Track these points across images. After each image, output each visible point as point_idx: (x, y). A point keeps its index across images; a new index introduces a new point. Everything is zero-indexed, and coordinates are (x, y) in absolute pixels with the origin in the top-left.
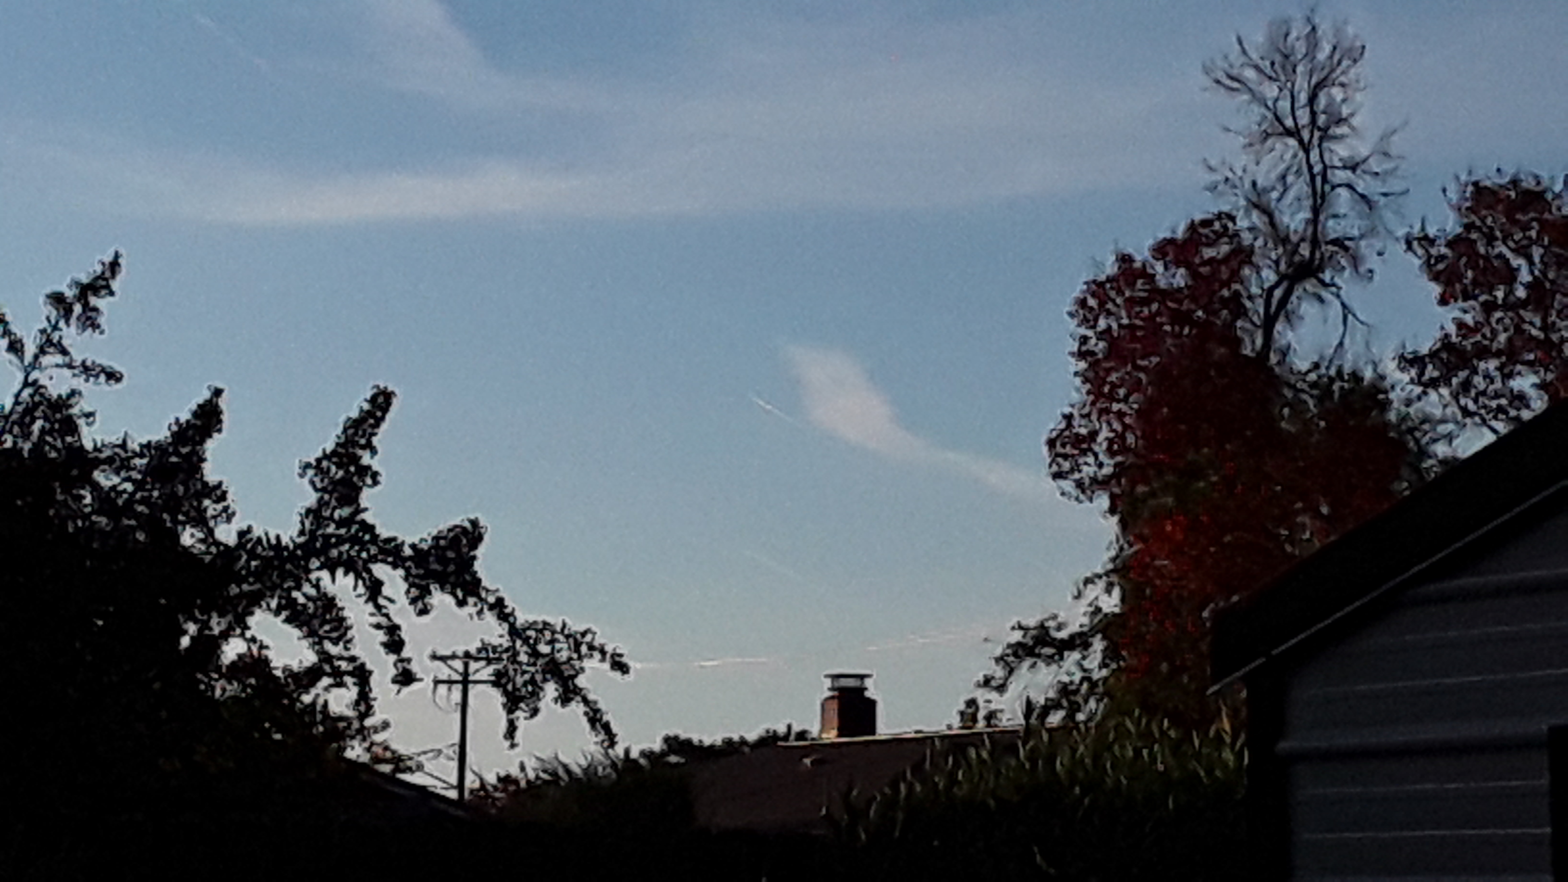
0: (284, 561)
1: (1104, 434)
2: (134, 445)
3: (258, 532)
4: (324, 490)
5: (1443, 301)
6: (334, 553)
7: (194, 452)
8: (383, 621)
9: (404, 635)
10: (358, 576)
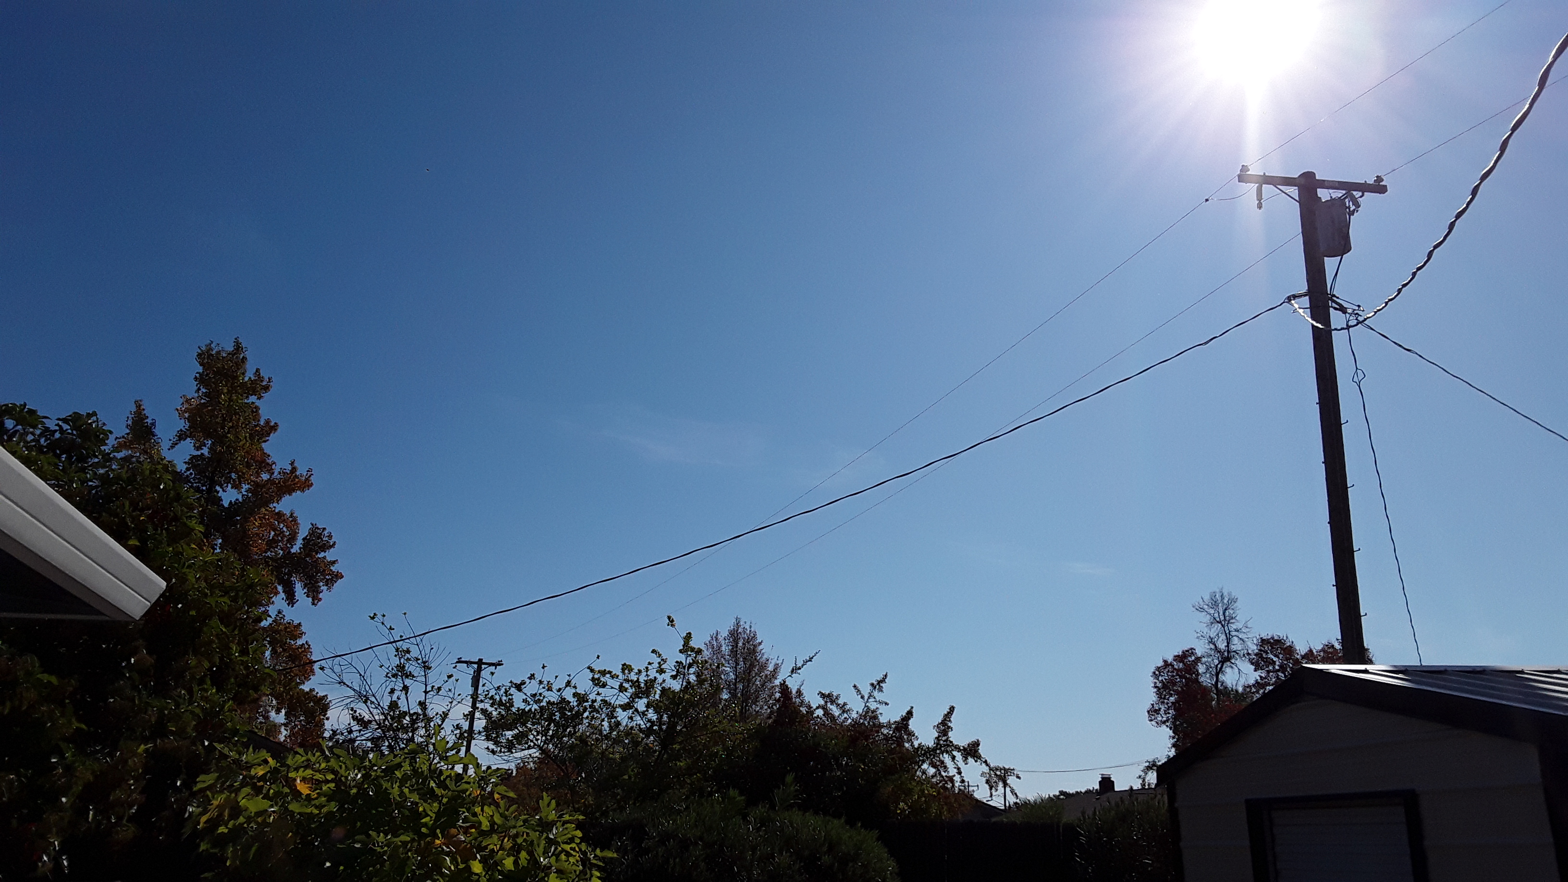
0: (930, 752)
1: (1163, 708)
2: (892, 722)
3: (923, 744)
4: (939, 732)
5: (1255, 670)
6: (943, 749)
7: (907, 723)
8: (956, 766)
9: (962, 770)
10: (949, 755)
